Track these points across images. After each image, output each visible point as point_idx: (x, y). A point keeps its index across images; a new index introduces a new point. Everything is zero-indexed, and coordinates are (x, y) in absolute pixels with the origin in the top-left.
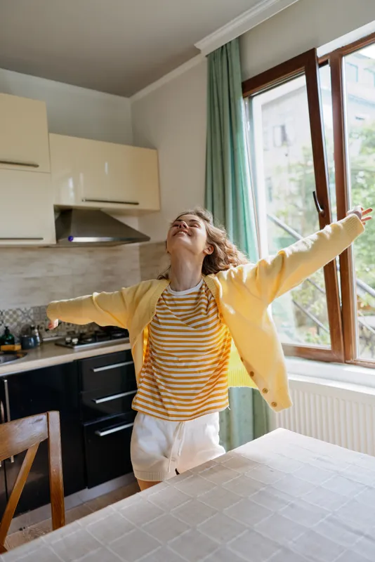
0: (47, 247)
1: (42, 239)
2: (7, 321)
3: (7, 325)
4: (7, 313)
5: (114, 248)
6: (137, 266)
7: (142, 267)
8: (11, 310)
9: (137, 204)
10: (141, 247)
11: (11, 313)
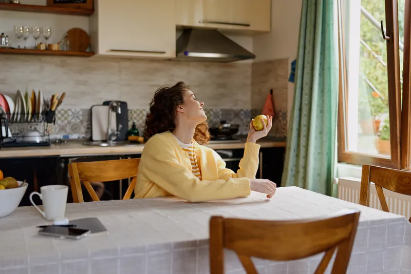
0: (169, 60)
1: (164, 53)
2: (135, 118)
3: (135, 121)
4: (135, 112)
5: (227, 64)
6: (249, 81)
7: (253, 84)
8: (138, 110)
9: (248, 25)
10: (253, 64)
11: (138, 112)
